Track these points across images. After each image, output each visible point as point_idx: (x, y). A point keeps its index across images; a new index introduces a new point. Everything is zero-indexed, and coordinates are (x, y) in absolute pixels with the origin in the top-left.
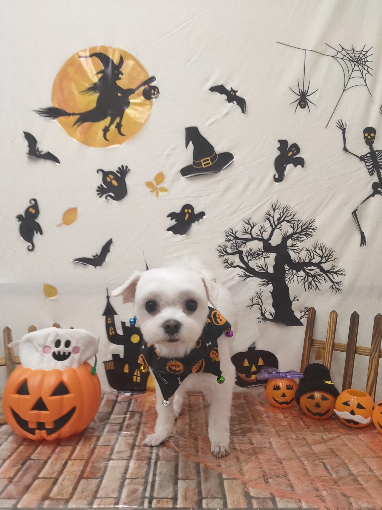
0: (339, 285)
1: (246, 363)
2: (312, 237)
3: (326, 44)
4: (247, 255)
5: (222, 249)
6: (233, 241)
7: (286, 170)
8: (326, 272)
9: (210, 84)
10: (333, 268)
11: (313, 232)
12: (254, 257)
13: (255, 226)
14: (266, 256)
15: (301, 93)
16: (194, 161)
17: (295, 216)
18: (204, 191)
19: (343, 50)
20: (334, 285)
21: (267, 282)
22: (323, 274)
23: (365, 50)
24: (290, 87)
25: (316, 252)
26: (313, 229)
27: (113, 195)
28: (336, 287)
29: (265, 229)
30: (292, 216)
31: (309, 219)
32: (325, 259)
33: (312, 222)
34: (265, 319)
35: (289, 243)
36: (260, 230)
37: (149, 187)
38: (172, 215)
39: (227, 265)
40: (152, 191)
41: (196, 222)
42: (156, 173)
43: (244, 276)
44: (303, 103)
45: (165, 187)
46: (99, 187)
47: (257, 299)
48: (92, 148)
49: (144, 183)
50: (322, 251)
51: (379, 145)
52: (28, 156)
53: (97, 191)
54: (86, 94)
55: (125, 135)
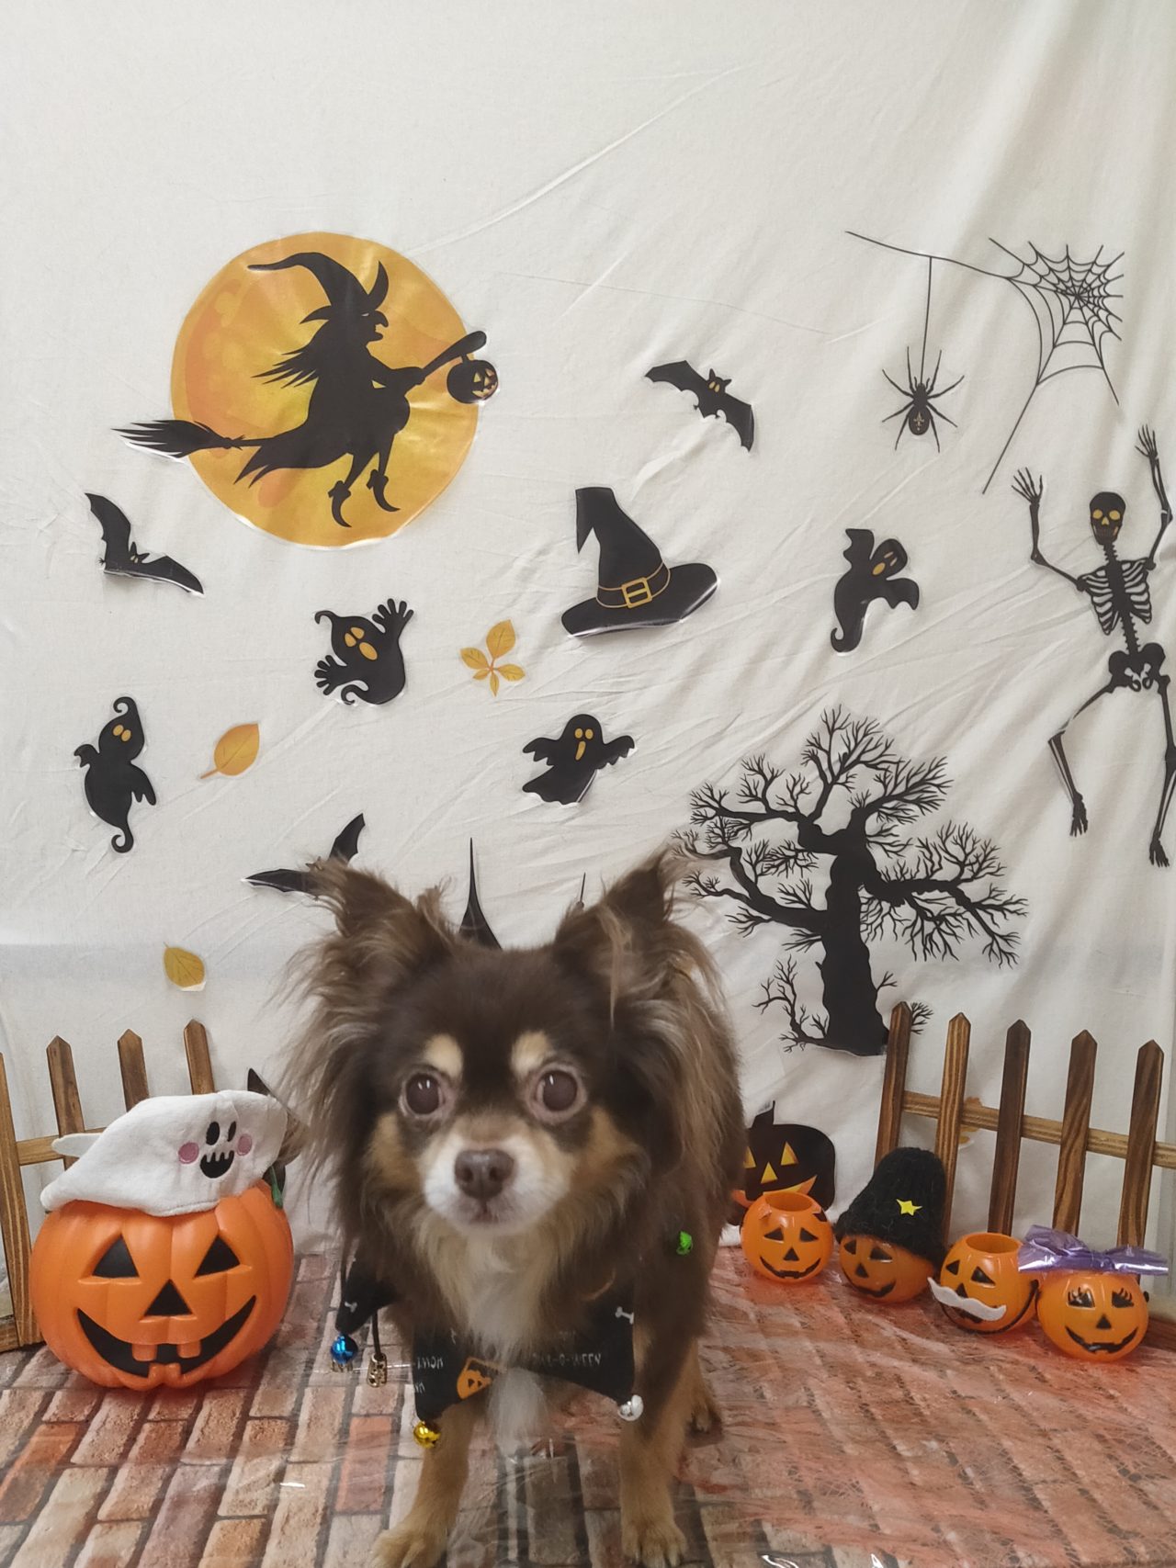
0: (1008, 943)
1: (748, 1161)
2: (936, 808)
3: (991, 240)
4: (754, 861)
5: (683, 845)
6: (714, 820)
7: (867, 616)
8: (973, 907)
9: (648, 360)
10: (994, 893)
11: (941, 796)
13: (776, 776)
14: (807, 863)
15: (915, 389)
16: (602, 588)
17: (891, 747)
18: (630, 676)
19: (1040, 260)
20: (995, 945)
21: (808, 936)
22: (964, 913)
23: (1102, 260)
24: (884, 372)
25: (947, 852)
26: (938, 786)
27: (363, 686)
28: (1000, 947)
29: (804, 785)
30: (882, 748)
31: (927, 759)
32: (972, 871)
33: (937, 766)
34: (802, 1038)
35: (872, 824)
36: (791, 788)
37: (468, 665)
38: (538, 747)
39: (696, 889)
40: (477, 677)
41: (608, 764)
42: (492, 624)
43: (744, 919)
44: (919, 419)
45: (519, 665)
46: (320, 664)
47: (782, 983)
48: (299, 545)
49: (457, 653)
50: (964, 849)
51: (1130, 546)
52: (106, 568)
53: (317, 674)
54: (277, 382)
55: (395, 509)
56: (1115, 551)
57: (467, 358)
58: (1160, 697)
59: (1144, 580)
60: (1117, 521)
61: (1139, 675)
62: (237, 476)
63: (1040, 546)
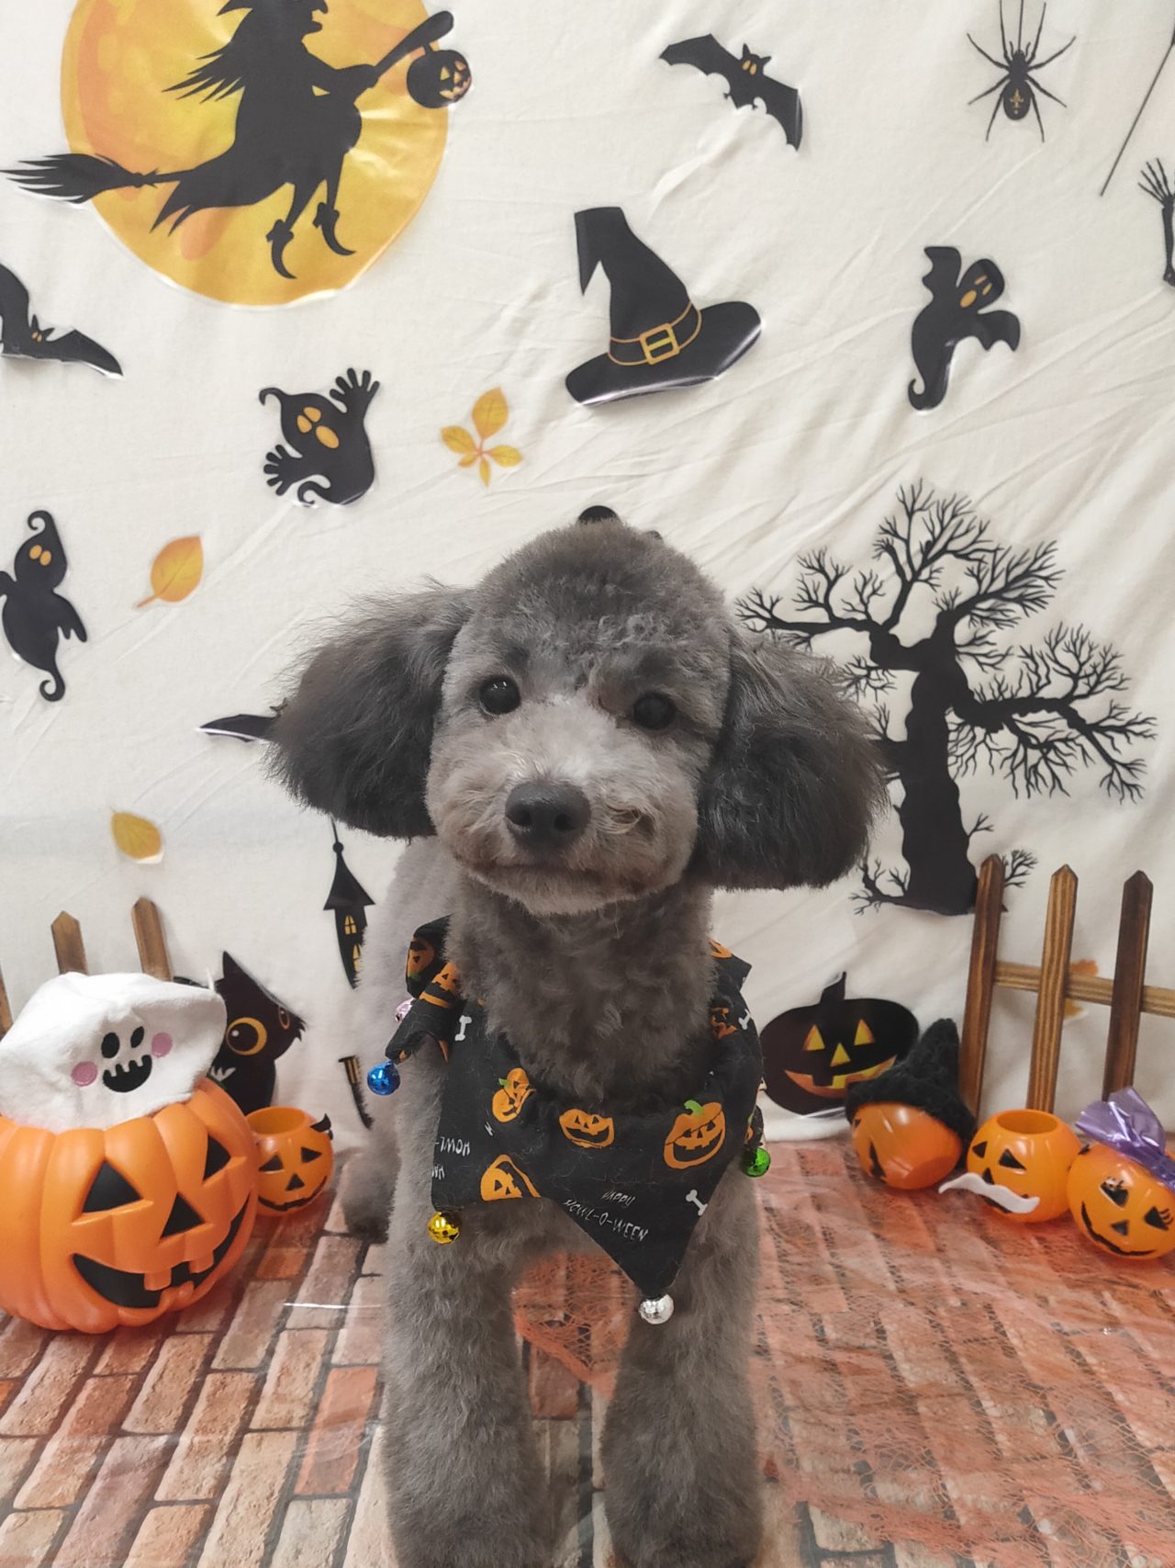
0: (1132, 773)
1: (815, 1042)
2: (1043, 607)
6: (764, 632)
7: (954, 361)
8: (1088, 729)
9: (662, 36)
10: (1115, 712)
11: (1048, 590)
13: (841, 575)
14: (883, 683)
15: (1011, 58)
16: (615, 340)
17: (985, 533)
18: (652, 453)
20: (1115, 775)
22: (1077, 737)
24: (969, 35)
25: (1056, 662)
26: (1046, 579)
27: (324, 482)
28: (1122, 779)
29: (877, 585)
30: (974, 533)
31: (1033, 544)
33: (1045, 553)
34: (877, 897)
35: (963, 631)
36: (860, 589)
37: (452, 448)
40: (464, 464)
42: (478, 394)
44: (1017, 99)
45: (514, 446)
46: (270, 456)
48: (235, 307)
49: (436, 434)
50: (1077, 657)
52: (4, 351)
53: (267, 469)
54: (193, 96)
55: (347, 252)
57: (431, 49)
62: (152, 224)
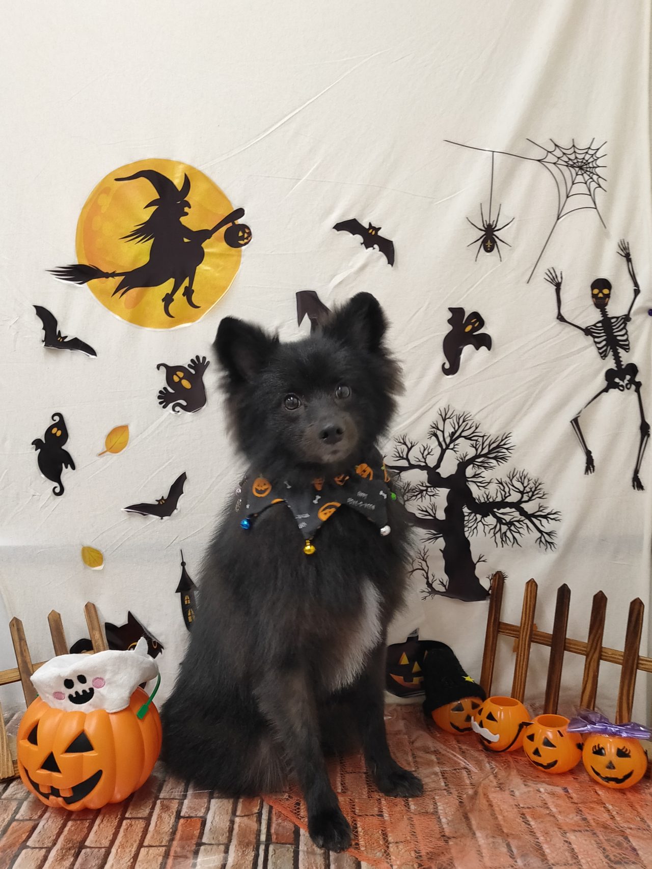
0: (550, 537)
1: (404, 660)
2: (506, 462)
3: (528, 139)
7: (462, 355)
8: (529, 517)
9: (335, 218)
10: (541, 509)
11: (508, 454)
12: (414, 496)
13: (414, 446)
14: (433, 493)
15: (486, 227)
17: (478, 429)
19: (557, 148)
20: (543, 538)
21: (435, 534)
22: (524, 520)
23: (594, 147)
24: (467, 218)
25: (513, 486)
26: (507, 449)
27: (184, 403)
28: (546, 540)
29: (430, 450)
30: (473, 429)
31: (501, 433)
33: (506, 438)
34: (433, 591)
35: (470, 471)
36: (422, 452)
44: (489, 244)
46: (160, 392)
47: (420, 561)
48: (147, 329)
50: (523, 484)
51: (616, 309)
52: (45, 346)
53: (159, 397)
54: (131, 242)
56: (607, 312)
57: (234, 223)
58: (636, 394)
59: (624, 328)
60: (608, 294)
61: (623, 381)
63: (562, 312)
